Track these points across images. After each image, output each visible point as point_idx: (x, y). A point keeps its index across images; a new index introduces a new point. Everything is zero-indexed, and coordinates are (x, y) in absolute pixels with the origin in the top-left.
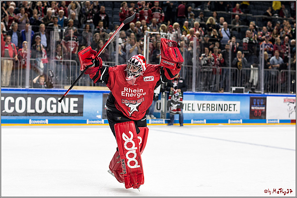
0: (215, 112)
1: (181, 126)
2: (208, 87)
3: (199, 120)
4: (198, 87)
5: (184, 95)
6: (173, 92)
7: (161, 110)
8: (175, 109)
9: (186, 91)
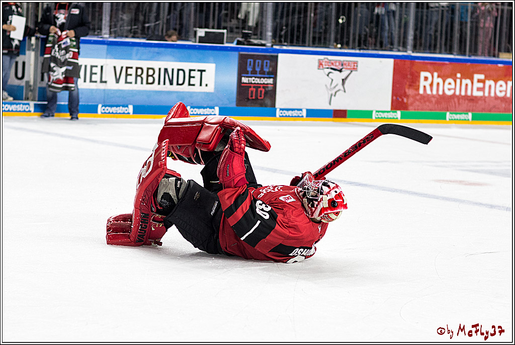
0: (155, 87)
1: (72, 119)
2: (140, 27)
3: (117, 106)
4: (115, 26)
5: (81, 45)
6: (57, 36)
7: (26, 79)
8: (61, 77)
9: (86, 35)
